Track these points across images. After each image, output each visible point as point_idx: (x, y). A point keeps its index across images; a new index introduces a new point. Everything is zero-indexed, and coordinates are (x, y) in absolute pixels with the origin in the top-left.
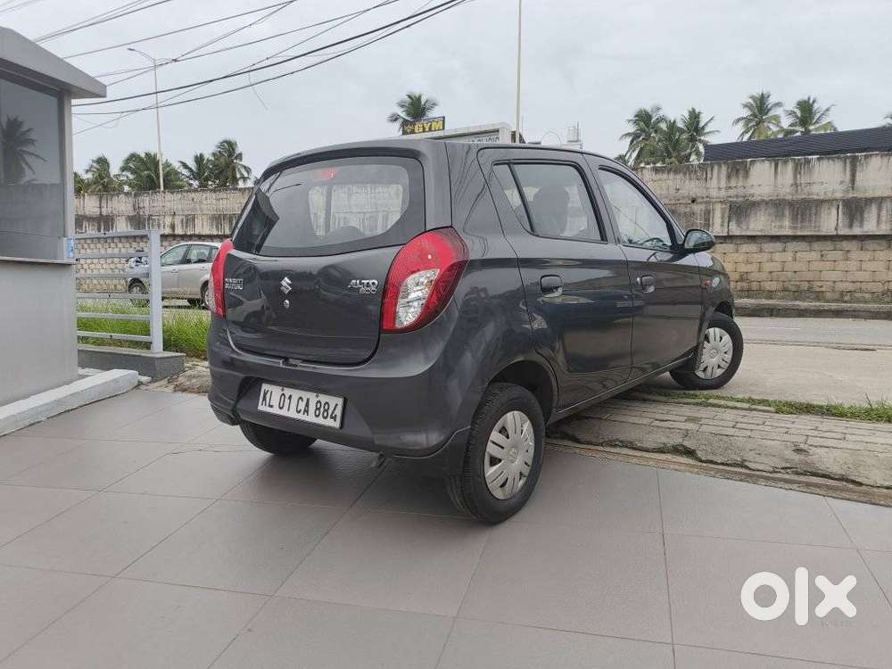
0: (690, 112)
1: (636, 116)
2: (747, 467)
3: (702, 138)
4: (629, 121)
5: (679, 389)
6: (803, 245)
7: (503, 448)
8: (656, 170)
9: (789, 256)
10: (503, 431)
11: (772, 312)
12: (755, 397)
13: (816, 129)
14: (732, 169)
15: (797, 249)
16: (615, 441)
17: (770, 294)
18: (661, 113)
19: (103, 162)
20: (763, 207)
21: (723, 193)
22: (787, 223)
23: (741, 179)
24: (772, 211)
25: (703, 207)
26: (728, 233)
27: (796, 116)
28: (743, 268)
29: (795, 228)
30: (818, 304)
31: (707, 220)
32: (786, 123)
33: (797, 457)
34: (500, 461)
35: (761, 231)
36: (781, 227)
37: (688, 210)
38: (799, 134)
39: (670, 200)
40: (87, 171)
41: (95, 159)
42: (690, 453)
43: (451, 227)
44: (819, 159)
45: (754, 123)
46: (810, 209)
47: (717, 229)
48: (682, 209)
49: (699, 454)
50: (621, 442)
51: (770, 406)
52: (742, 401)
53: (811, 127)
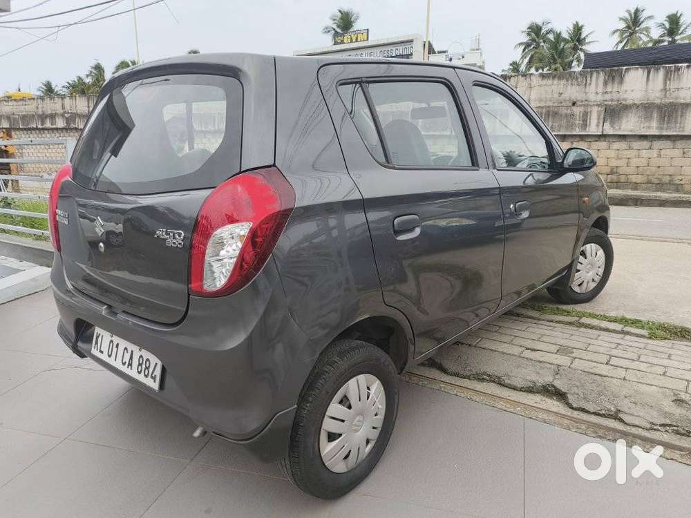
0: (574, 25)
1: (529, 28)
2: (621, 420)
3: (584, 47)
4: (523, 32)
5: (552, 302)
6: (668, 143)
7: (343, 421)
8: (543, 76)
9: (654, 153)
10: (345, 401)
11: (637, 202)
12: (628, 317)
13: (681, 39)
14: (609, 76)
15: (662, 147)
16: (482, 374)
17: (636, 186)
18: (549, 27)
19: (98, 68)
20: (634, 110)
21: (600, 98)
22: (654, 124)
23: (616, 85)
24: (641, 113)
25: (582, 109)
26: (602, 132)
27: (665, 28)
28: (614, 163)
29: (662, 129)
30: (677, 195)
31: (585, 121)
32: (656, 33)
33: (678, 411)
34: (340, 435)
35: (631, 131)
36: (649, 127)
37: (569, 112)
38: (666, 43)
39: (554, 103)
40: (87, 76)
41: (93, 66)
42: (560, 395)
43: (274, 165)
44: (688, 67)
45: (626, 34)
46: (677, 111)
47: (593, 129)
48: (564, 111)
49: (571, 399)
50: (489, 376)
51: (643, 327)
52: (615, 320)
53: (677, 38)
